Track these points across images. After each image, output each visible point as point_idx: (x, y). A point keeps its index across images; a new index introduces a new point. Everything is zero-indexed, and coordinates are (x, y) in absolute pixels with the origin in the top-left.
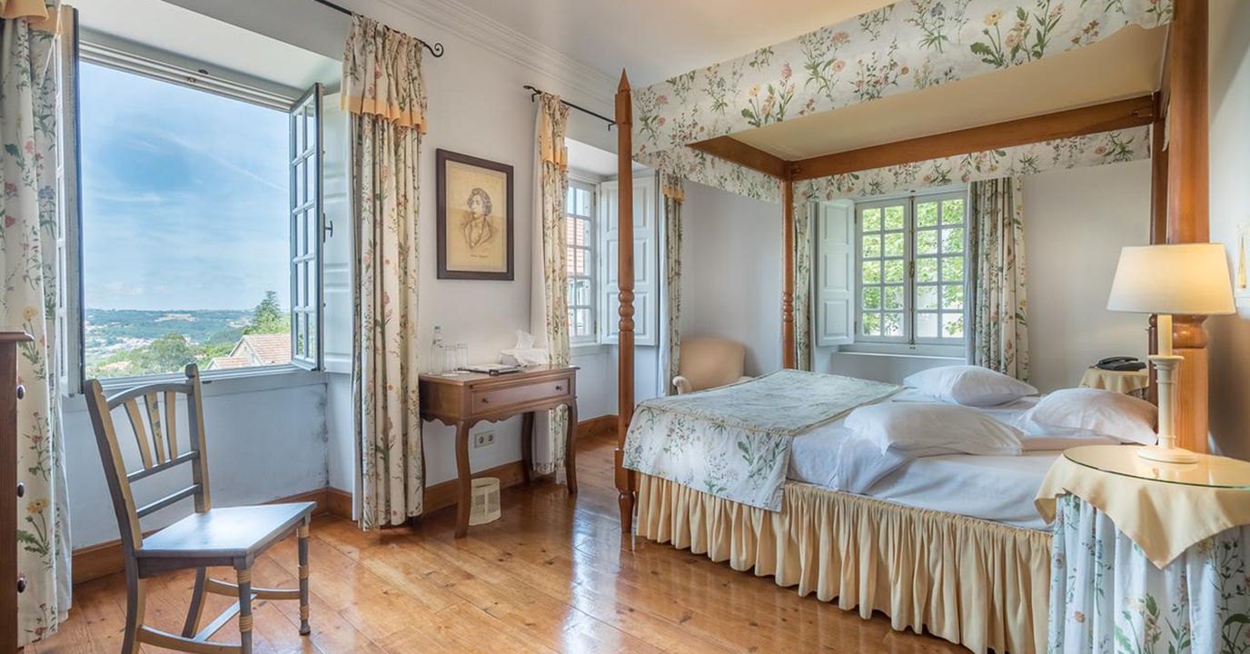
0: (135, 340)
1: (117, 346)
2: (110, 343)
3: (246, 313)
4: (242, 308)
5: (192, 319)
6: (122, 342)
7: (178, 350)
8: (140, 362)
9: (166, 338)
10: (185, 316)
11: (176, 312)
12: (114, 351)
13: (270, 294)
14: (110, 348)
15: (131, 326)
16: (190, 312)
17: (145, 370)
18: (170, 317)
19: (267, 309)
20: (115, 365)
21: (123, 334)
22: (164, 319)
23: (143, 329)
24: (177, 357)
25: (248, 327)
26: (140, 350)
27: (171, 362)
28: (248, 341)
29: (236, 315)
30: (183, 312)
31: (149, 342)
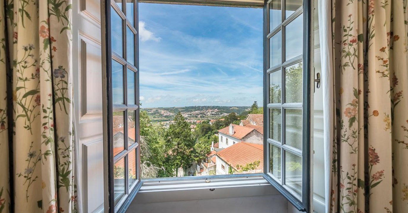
0: (226, 113)
1: (222, 115)
2: (221, 114)
3: (249, 107)
4: (248, 106)
5: (237, 109)
6: (223, 114)
7: (234, 117)
8: (226, 119)
9: (232, 113)
10: (236, 108)
11: (234, 107)
12: (222, 116)
13: (255, 102)
14: (221, 115)
15: (225, 110)
16: (237, 107)
17: (227, 121)
18: (232, 108)
19: (255, 106)
20: (222, 119)
21: (224, 112)
22: (231, 109)
23: (227, 111)
24: (234, 118)
25: (250, 111)
26: (227, 116)
27: (233, 119)
28: (250, 116)
29: (247, 108)
30: (235, 107)
31: (228, 114)
